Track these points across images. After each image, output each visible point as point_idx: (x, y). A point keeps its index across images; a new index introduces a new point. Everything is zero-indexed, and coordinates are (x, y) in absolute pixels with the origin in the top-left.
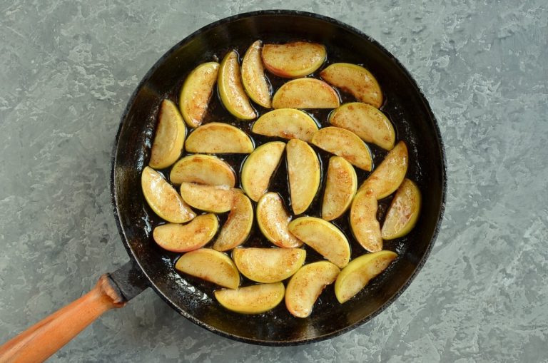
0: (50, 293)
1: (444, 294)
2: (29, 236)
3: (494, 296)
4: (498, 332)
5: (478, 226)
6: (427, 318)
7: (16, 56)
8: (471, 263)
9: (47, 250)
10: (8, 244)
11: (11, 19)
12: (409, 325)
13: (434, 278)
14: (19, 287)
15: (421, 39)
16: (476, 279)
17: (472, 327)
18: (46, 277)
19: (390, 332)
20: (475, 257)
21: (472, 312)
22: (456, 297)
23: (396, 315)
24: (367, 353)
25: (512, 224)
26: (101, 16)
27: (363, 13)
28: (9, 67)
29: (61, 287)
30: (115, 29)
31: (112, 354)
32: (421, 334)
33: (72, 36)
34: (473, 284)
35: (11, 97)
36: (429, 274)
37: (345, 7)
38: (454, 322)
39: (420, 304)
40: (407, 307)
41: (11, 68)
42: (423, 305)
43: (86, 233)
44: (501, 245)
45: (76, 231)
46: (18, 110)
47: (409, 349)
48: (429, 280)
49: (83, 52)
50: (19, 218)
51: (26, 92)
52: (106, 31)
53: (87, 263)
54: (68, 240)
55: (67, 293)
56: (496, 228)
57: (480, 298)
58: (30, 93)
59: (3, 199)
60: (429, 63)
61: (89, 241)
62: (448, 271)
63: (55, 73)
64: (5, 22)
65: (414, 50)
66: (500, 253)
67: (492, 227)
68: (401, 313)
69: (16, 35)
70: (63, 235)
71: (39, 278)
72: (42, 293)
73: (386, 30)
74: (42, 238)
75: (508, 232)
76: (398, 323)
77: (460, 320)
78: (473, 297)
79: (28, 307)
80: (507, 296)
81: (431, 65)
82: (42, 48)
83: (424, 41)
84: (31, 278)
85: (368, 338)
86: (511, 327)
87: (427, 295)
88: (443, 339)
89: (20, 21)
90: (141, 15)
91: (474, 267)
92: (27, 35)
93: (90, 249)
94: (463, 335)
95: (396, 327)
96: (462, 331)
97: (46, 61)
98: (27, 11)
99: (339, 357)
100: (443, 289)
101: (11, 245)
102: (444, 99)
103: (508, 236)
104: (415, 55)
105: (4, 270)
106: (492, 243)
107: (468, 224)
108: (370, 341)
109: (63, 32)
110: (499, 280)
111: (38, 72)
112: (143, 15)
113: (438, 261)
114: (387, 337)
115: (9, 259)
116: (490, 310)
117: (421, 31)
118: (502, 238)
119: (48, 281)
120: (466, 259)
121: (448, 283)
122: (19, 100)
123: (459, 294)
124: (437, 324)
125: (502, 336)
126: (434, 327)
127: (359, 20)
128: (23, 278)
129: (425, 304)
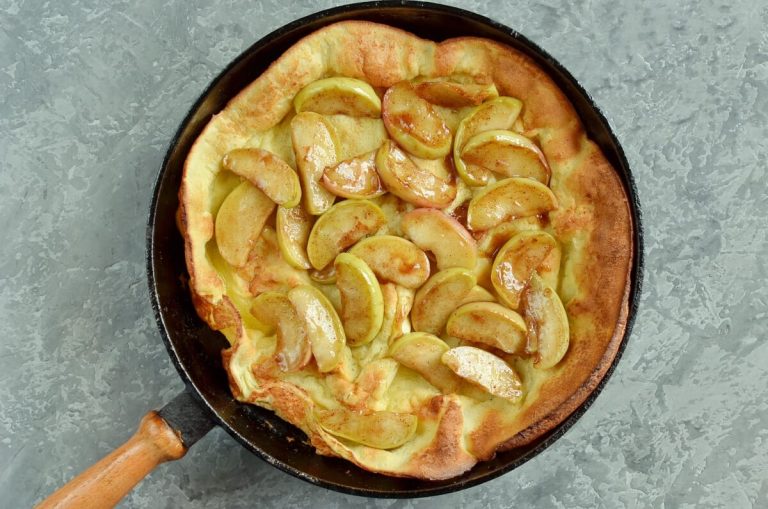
1: (758, 414)
2: (149, 321)
6: (733, 449)
7: (131, 55)
10: (117, 332)
12: (706, 459)
13: (744, 390)
14: (134, 395)
15: (729, 38)
18: (173, 382)
19: (678, 469)
23: (687, 443)
24: (644, 500)
28: (119, 71)
30: (277, 17)
31: (270, 495)
32: (724, 473)
33: (214, 27)
35: (124, 116)
36: (737, 385)
39: (724, 428)
40: (704, 433)
41: (124, 74)
42: (727, 430)
46: (133, 135)
47: (706, 495)
48: (737, 394)
49: (229, 51)
50: (134, 293)
51: (145, 109)
52: (262, 20)
58: (150, 109)
59: (111, 266)
60: (741, 73)
63: (188, 81)
64: (114, 6)
65: (719, 53)
68: (694, 441)
69: (131, 25)
71: (163, 383)
73: (678, 23)
76: (689, 455)
81: (744, 76)
82: (169, 44)
83: (734, 40)
84: (152, 382)
85: (644, 477)
87: (732, 416)
88: (757, 481)
92: (147, 24)
95: (687, 462)
97: (175, 63)
99: (603, 505)
100: (757, 408)
101: (123, 333)
102: (762, 127)
104: (720, 61)
105: (111, 370)
108: (649, 482)
109: (201, 21)
111: (163, 80)
113: (750, 365)
114: (674, 476)
115: (119, 353)
117: (730, 25)
119: (176, 387)
121: (765, 399)
122: (135, 121)
124: (748, 458)
126: (742, 462)
127: (637, 8)
128: (139, 382)
129: (731, 429)
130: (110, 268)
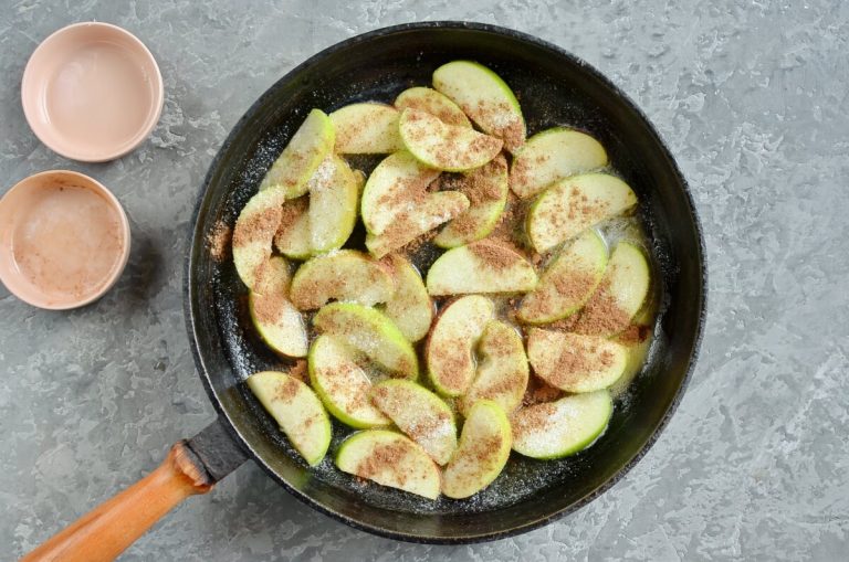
0: (74, 447)
1: (688, 463)
2: (44, 357)
3: (766, 468)
4: (771, 524)
5: (745, 359)
6: (661, 500)
8: (732, 417)
9: (70, 379)
10: (10, 368)
11: (26, 19)
12: (633, 511)
13: (674, 437)
14: (24, 436)
15: (661, 67)
16: (740, 442)
17: (731, 515)
18: (68, 422)
19: (603, 520)
20: (738, 407)
21: (732, 493)
22: (707, 469)
24: (567, 553)
25: (797, 357)
26: (166, 18)
27: (573, 24)
29: (92, 437)
30: (188, 39)
31: (168, 543)
32: (652, 525)
34: (734, 449)
35: (23, 140)
37: (544, 15)
38: (704, 507)
39: (652, 477)
40: (630, 482)
42: (655, 480)
43: (133, 354)
44: (780, 390)
45: (117, 350)
46: (32, 160)
47: (632, 548)
48: (666, 441)
50: (29, 327)
52: (171, 41)
53: (132, 401)
54: (105, 364)
55: (100, 447)
56: (771, 362)
57: (745, 471)
59: (5, 298)
60: (673, 104)
61: (137, 367)
62: (695, 428)
64: (16, 25)
65: (650, 83)
66: (778, 403)
67: (765, 360)
68: (621, 491)
69: (33, 44)
70: (97, 356)
71: (57, 423)
72: (60, 446)
73: (608, 52)
74: (62, 361)
75: (790, 370)
76: (615, 506)
77: (713, 504)
78: (734, 469)
79: (37, 467)
80: (787, 469)
81: (676, 107)
83: (666, 70)
84: (45, 422)
85: (567, 528)
86: (793, 518)
87: (661, 464)
88: (686, 534)
89: (40, 23)
90: (228, 19)
91: (736, 423)
93: (139, 379)
94: (717, 529)
95: (613, 512)
96: (715, 522)
98: (51, 7)
99: (524, 559)
100: (687, 456)
101: (15, 369)
102: (695, 161)
103: (790, 376)
104: (652, 91)
106: (765, 385)
107: (728, 355)
108: (572, 534)
110: (775, 444)
112: (232, 18)
114: (598, 528)
116: (760, 491)
117: (662, 54)
118: (780, 378)
119: (71, 427)
120: (723, 409)
121: (695, 447)
122: (35, 145)
123: (711, 464)
124: (676, 510)
125: (777, 531)
126: (671, 514)
127: (566, 35)
128: (32, 421)
129: (659, 479)
130: (4, 300)
